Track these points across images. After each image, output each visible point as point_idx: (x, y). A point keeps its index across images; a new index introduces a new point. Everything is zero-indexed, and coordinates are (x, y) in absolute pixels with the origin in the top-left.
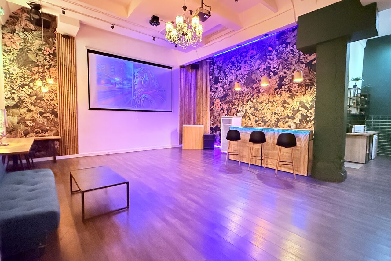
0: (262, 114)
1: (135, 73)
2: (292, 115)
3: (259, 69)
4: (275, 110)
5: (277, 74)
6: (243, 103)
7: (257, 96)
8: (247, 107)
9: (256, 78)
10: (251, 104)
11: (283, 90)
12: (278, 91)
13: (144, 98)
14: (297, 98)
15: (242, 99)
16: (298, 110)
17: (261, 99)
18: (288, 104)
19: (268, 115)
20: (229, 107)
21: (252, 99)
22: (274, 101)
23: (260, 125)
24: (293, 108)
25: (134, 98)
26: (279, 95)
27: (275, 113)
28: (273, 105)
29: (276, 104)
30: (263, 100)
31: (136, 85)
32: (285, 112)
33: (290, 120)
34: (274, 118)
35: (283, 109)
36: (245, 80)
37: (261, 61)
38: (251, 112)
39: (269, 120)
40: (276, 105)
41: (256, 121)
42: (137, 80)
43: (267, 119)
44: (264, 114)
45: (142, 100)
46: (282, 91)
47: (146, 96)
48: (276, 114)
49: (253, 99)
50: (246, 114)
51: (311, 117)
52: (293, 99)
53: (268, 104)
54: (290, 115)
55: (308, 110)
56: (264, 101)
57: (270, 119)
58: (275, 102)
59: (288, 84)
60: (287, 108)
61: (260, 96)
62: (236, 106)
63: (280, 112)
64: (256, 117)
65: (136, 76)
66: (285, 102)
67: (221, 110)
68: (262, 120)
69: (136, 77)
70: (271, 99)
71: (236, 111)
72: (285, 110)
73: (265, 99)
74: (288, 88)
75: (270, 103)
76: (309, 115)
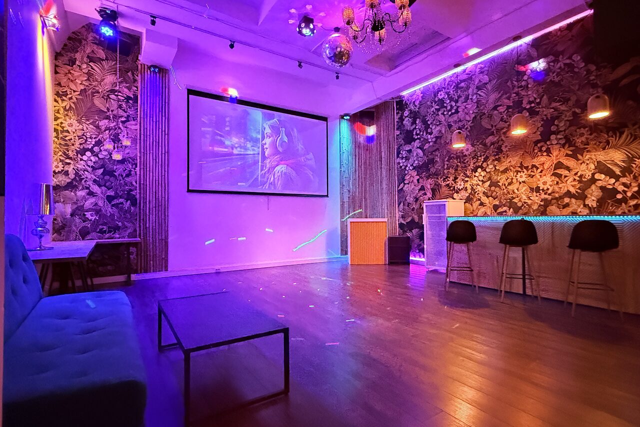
0: (509, 193)
1: (265, 129)
2: (579, 191)
3: (498, 109)
4: (538, 182)
5: (537, 113)
6: (465, 174)
7: (496, 160)
8: (475, 181)
9: (492, 126)
10: (483, 175)
11: (555, 142)
12: (542, 147)
13: (280, 172)
14: (587, 157)
15: (462, 167)
16: (593, 181)
17: (505, 164)
18: (568, 169)
19: (522, 194)
20: (435, 184)
21: (485, 165)
22: (534, 166)
24: (581, 176)
25: (263, 172)
26: (545, 154)
27: (538, 190)
28: (532, 174)
29: (539, 170)
30: (509, 165)
31: (267, 149)
32: (560, 186)
33: (573, 200)
34: (537, 198)
35: (558, 179)
36: (469, 131)
37: (499, 93)
38: (484, 190)
39: (525, 203)
40: (541, 174)
41: (496, 208)
42: (268, 141)
43: (520, 201)
44: (514, 192)
45: (276, 177)
46: (552, 144)
47: (283, 169)
48: (541, 191)
49: (488, 165)
50: (472, 195)
51: (625, 192)
52: (578, 160)
53: (520, 172)
54: (572, 190)
55: (617, 178)
56: (511, 168)
57: (526, 201)
58: (537, 168)
59: (565, 131)
60: (565, 177)
61: (503, 160)
62: (450, 181)
63: (549, 187)
65: (266, 134)
66: (559, 165)
67: (420, 190)
68: (508, 204)
69: (267, 136)
70: (528, 162)
71: (452, 190)
72: (560, 182)
73: (513, 163)
74: (566, 137)
75: (525, 170)
76: (621, 188)
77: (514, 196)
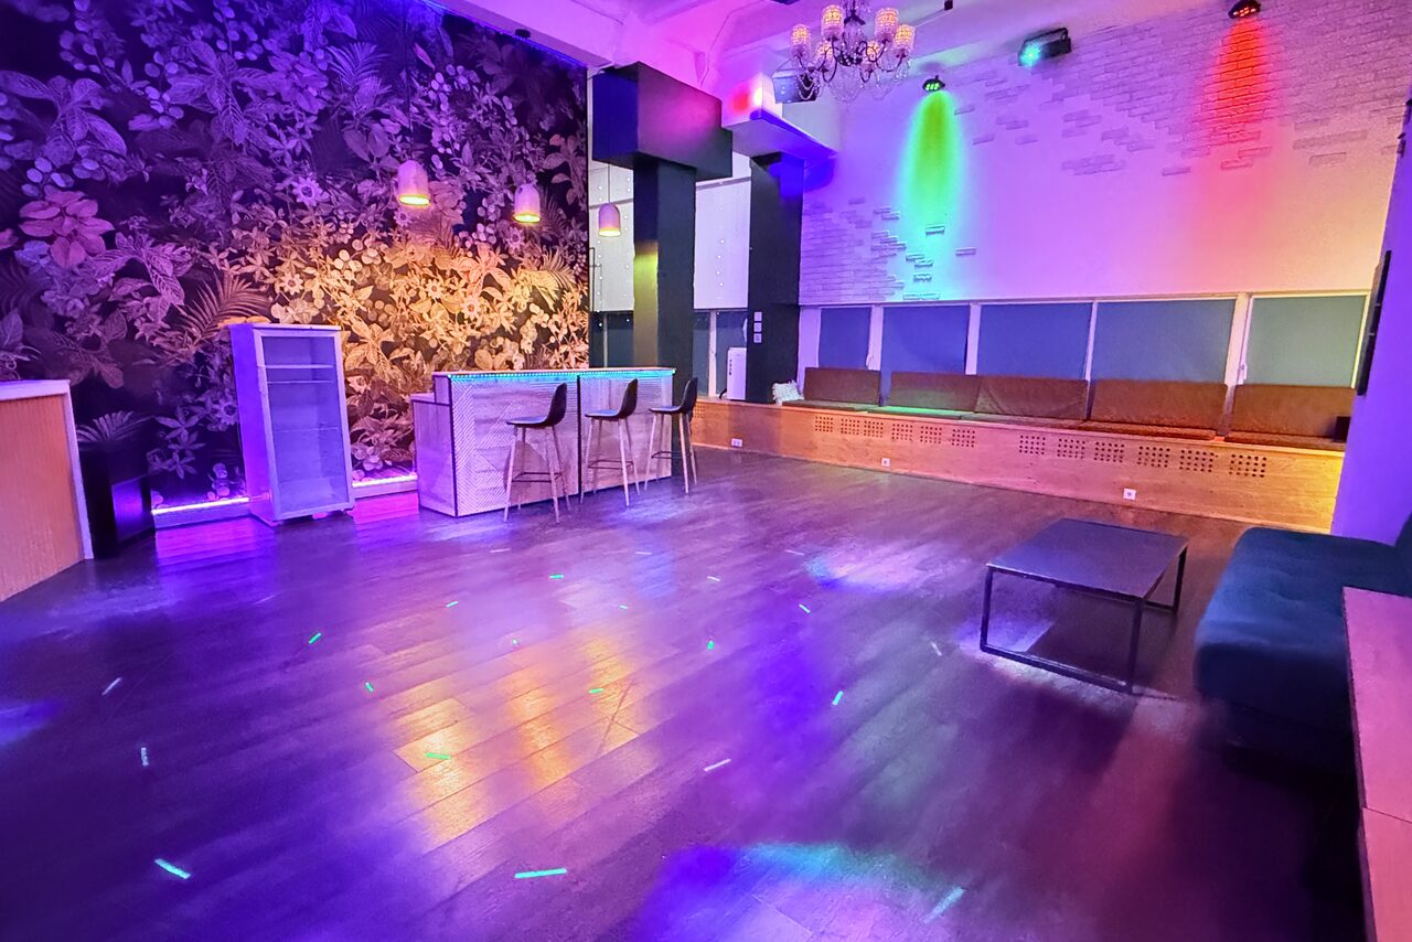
2: (515, 328)
4: (462, 305)
6: (302, 254)
7: (383, 240)
8: (333, 280)
10: (354, 269)
11: (483, 238)
12: (465, 239)
14: (523, 275)
15: (294, 235)
16: (529, 314)
17: (401, 254)
18: (501, 289)
19: (437, 326)
20: (197, 266)
21: (357, 245)
22: (453, 273)
23: (406, 361)
24: (515, 305)
26: (470, 254)
27: (461, 319)
28: (452, 286)
29: (463, 283)
30: (411, 258)
32: (492, 315)
33: (508, 341)
34: (461, 334)
35: (487, 304)
36: (308, 141)
38: (358, 305)
39: (442, 341)
40: (464, 290)
41: (387, 348)
43: (434, 336)
44: (423, 319)
46: (480, 241)
48: (466, 322)
49: (365, 248)
50: (328, 314)
51: (557, 334)
52: (512, 277)
53: (432, 279)
54: (507, 327)
55: (551, 314)
56: (415, 266)
57: (445, 338)
58: (460, 279)
59: (495, 222)
60: (498, 302)
62: (257, 265)
63: (477, 316)
64: (385, 329)
66: (489, 281)
67: (120, 275)
70: (445, 263)
71: (265, 294)
72: (491, 309)
73: (419, 258)
74: (497, 234)
75: (439, 277)
76: (554, 329)
77: (423, 326)
